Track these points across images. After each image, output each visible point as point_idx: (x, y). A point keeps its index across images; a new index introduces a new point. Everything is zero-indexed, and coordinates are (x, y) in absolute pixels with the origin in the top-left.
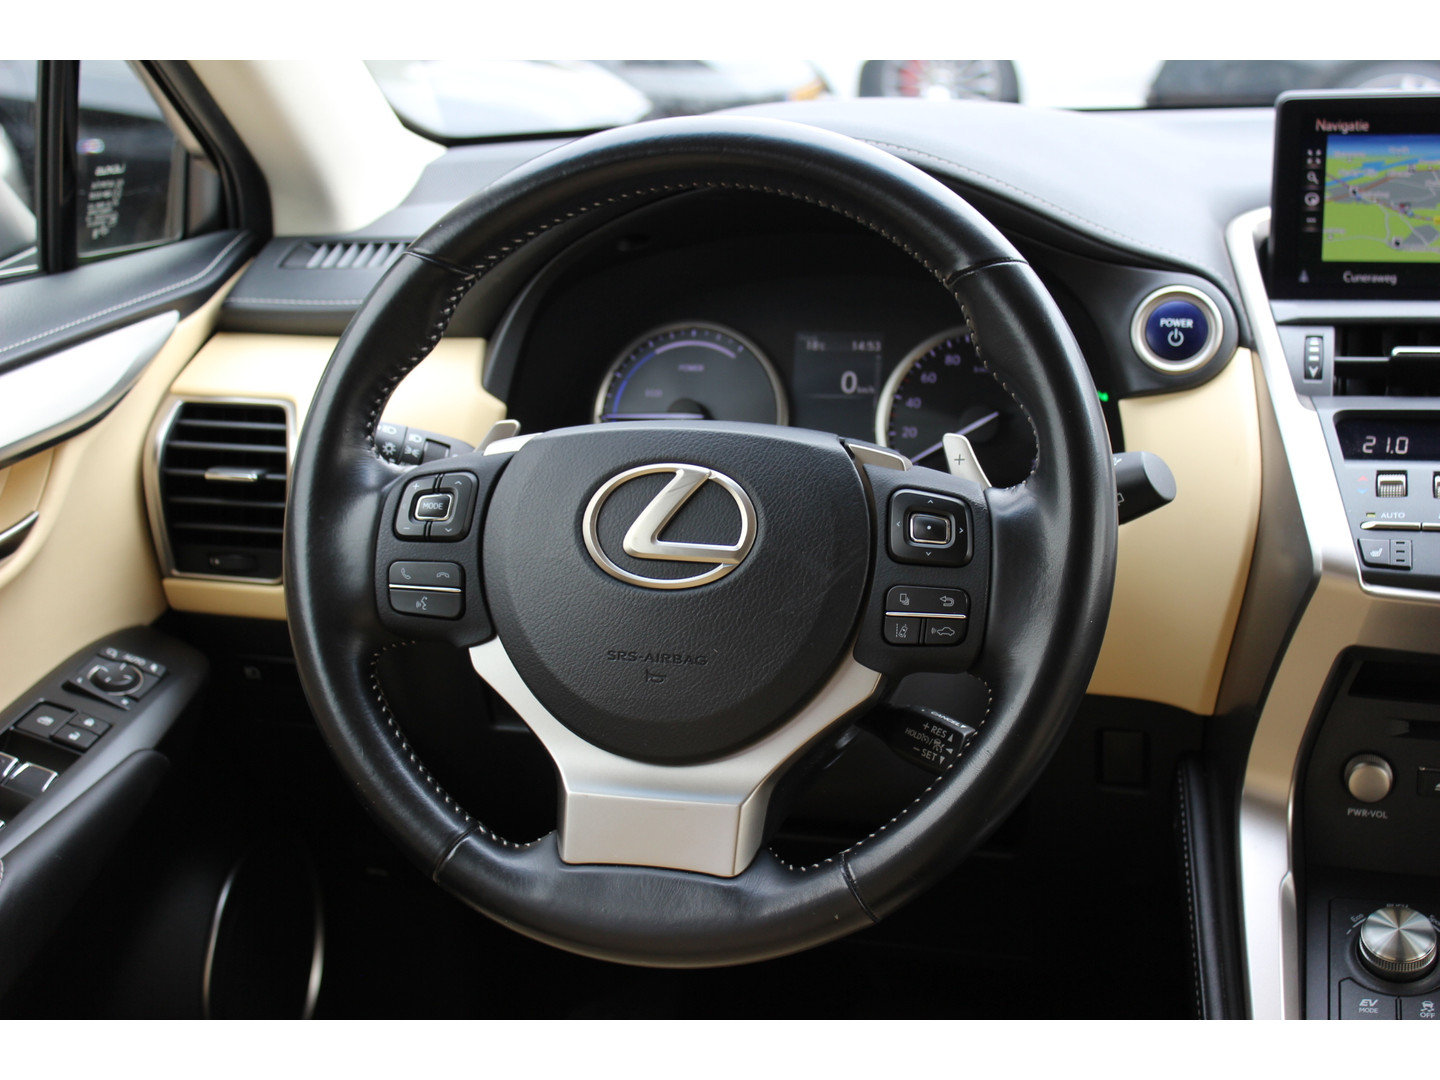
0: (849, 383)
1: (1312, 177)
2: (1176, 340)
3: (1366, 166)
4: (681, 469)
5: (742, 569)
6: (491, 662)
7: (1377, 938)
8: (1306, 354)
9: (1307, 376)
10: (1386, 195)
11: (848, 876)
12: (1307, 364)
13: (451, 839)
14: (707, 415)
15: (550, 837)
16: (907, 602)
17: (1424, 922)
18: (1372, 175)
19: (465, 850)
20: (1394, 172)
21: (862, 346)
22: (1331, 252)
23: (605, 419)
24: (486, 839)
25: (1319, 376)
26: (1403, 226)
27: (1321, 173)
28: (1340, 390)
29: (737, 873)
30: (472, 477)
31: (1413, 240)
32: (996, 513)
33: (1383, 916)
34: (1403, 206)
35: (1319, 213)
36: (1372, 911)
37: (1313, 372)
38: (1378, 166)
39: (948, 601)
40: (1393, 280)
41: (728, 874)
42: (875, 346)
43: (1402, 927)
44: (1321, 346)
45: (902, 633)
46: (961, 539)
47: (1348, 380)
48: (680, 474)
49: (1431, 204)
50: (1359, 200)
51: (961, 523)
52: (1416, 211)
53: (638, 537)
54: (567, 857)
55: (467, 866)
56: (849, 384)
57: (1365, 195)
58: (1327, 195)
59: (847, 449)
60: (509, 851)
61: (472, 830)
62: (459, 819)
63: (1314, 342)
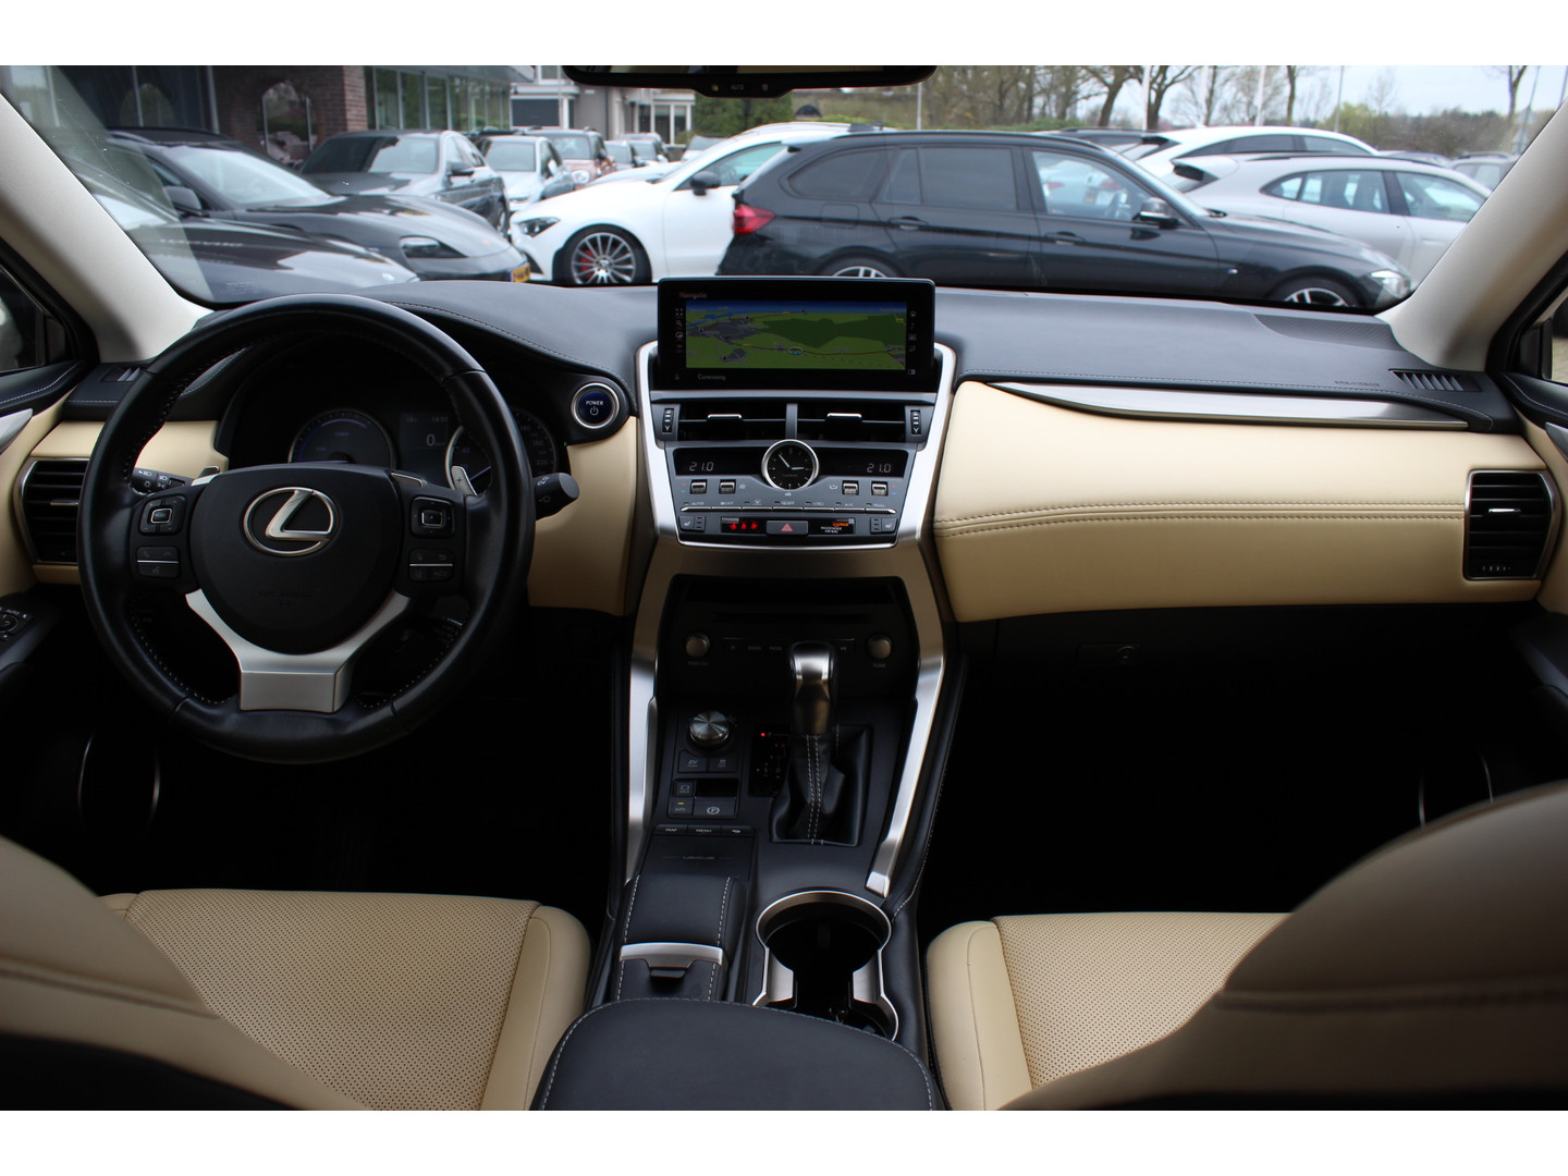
0: (431, 440)
1: (679, 323)
2: (595, 412)
3: (706, 317)
4: (297, 489)
5: (331, 544)
6: (197, 601)
7: (699, 730)
8: (664, 418)
9: (664, 430)
10: (718, 333)
11: (393, 708)
12: (664, 424)
13: (177, 700)
14: (351, 461)
15: (234, 697)
16: (420, 558)
17: (722, 718)
18: (710, 322)
19: (187, 707)
20: (722, 320)
21: (437, 420)
22: (690, 364)
23: (293, 461)
24: (198, 700)
25: (670, 430)
26: (727, 349)
27: (683, 320)
28: (681, 438)
29: (336, 709)
30: (183, 498)
31: (733, 356)
32: (469, 508)
33: (702, 717)
34: (727, 338)
35: (683, 342)
36: (696, 716)
37: (667, 428)
38: (713, 317)
39: (443, 557)
40: (724, 378)
41: (330, 710)
42: (444, 419)
43: (711, 720)
44: (672, 415)
45: (419, 576)
46: (449, 524)
47: (685, 432)
48: (296, 492)
49: (741, 337)
50: (704, 335)
51: (449, 514)
52: (734, 341)
53: (274, 529)
54: (243, 707)
55: (187, 715)
56: (431, 442)
57: (707, 333)
58: (687, 333)
59: (390, 477)
60: (211, 706)
61: (190, 695)
62: (183, 690)
63: (669, 412)
